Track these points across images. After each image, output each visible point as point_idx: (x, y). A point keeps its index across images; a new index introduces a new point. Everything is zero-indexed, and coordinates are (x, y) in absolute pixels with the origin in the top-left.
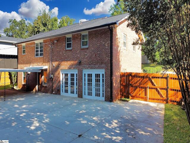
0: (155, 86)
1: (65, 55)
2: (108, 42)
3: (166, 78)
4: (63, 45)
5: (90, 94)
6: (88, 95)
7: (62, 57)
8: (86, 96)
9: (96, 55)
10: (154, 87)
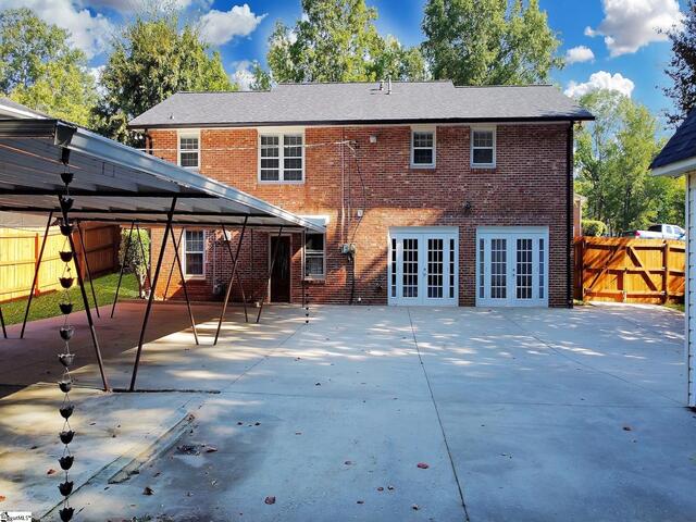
0: (640, 266)
1: (407, 182)
2: (558, 161)
3: (663, 249)
4: (401, 153)
5: (499, 292)
6: (493, 296)
7: (397, 190)
8: (485, 300)
9: (521, 191)
10: (638, 269)
